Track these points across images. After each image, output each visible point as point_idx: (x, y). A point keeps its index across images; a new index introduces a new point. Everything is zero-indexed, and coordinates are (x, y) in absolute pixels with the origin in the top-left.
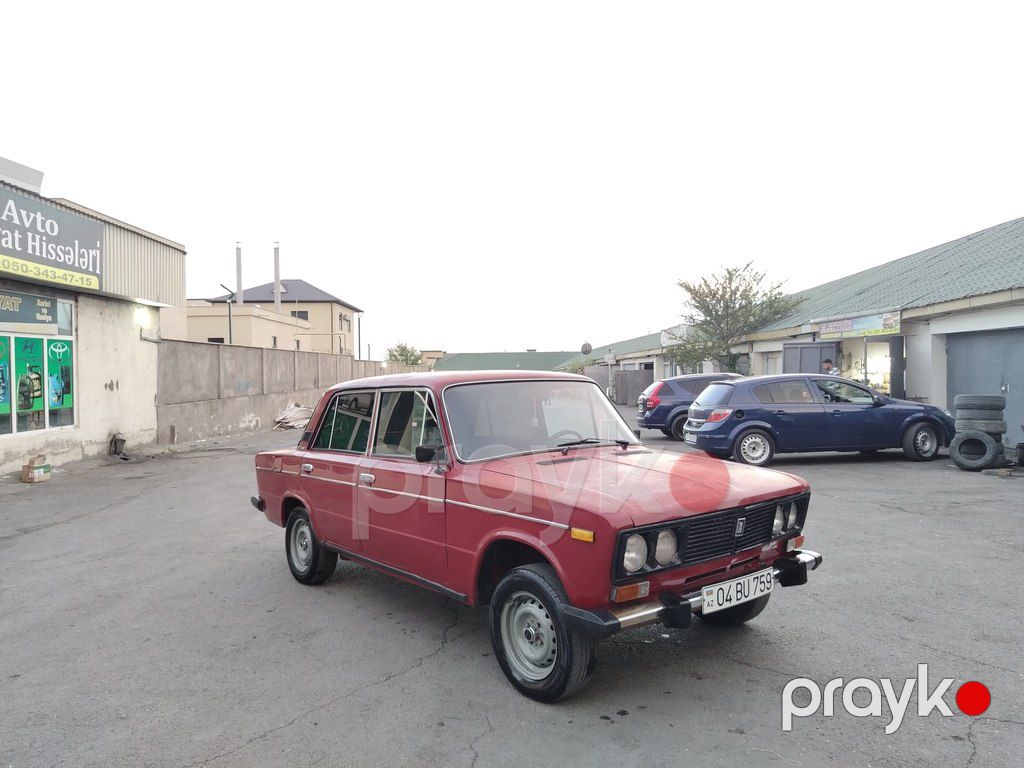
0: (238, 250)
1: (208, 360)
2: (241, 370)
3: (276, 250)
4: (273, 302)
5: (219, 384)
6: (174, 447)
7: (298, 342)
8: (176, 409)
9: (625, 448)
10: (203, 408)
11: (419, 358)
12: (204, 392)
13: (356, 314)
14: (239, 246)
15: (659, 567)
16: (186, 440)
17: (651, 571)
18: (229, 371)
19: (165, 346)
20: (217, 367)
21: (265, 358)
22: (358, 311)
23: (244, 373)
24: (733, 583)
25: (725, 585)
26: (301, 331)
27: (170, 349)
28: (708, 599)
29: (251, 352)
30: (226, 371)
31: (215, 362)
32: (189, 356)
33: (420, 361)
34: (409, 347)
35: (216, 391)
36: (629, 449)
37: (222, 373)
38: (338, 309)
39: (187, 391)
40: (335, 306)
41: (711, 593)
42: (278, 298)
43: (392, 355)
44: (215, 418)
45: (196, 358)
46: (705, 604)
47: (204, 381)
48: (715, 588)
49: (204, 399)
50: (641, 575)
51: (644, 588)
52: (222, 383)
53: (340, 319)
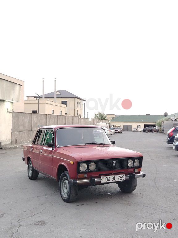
0: (43, 81)
1: (28, 118)
2: (39, 121)
3: (55, 81)
4: (54, 98)
5: (32, 126)
6: (16, 145)
7: (61, 112)
8: (18, 134)
9: (104, 145)
10: (26, 133)
11: (105, 117)
12: (27, 128)
13: (83, 102)
14: (44, 80)
15: (90, 171)
16: (20, 143)
17: (88, 171)
18: (35, 122)
19: (15, 113)
20: (31, 120)
21: (47, 117)
22: (84, 101)
23: (40, 122)
24: (111, 177)
25: (108, 177)
26: (62, 108)
27: (16, 115)
28: (103, 179)
29: (42, 115)
30: (34, 121)
31: (31, 119)
32: (22, 117)
33: (106, 118)
34: (102, 113)
35: (31, 128)
36: (105, 146)
37: (33, 123)
38: (77, 100)
39: (21, 128)
40: (76, 99)
41: (104, 178)
42: (55, 97)
43: (96, 116)
44: (30, 137)
45: (24, 117)
46: (102, 180)
47: (27, 125)
48: (105, 177)
49: (27, 130)
50: (85, 172)
51: (86, 175)
52: (33, 126)
53: (78, 104)
